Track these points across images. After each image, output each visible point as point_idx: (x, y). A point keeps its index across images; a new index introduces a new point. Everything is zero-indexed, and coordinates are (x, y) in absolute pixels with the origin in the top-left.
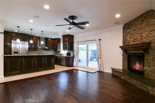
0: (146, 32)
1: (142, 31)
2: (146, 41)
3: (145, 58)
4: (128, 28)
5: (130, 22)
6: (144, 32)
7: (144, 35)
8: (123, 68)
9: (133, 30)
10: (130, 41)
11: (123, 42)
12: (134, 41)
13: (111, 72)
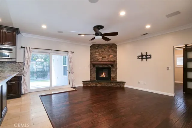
0: (112, 55)
1: (109, 54)
2: (112, 60)
3: (111, 70)
4: (97, 49)
5: (99, 45)
6: (111, 55)
7: (111, 56)
8: (91, 80)
9: (102, 51)
10: (99, 58)
11: (90, 58)
12: (102, 59)
13: (82, 85)
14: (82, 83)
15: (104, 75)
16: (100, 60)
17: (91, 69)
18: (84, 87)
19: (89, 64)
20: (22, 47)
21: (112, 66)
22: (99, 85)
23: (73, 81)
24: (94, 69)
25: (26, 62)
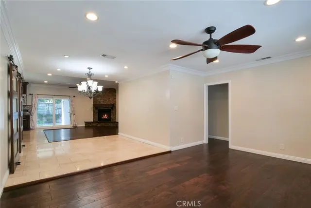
0: (112, 98)
1: (110, 97)
2: (112, 103)
3: (111, 112)
7: (111, 100)
8: (93, 121)
10: (101, 101)
12: (104, 102)
13: (84, 125)
14: (84, 123)
15: (105, 116)
16: (102, 103)
17: (94, 111)
18: (85, 127)
19: (92, 106)
20: (30, 94)
21: (112, 108)
22: (99, 125)
23: (75, 121)
24: (97, 111)
25: (33, 105)
